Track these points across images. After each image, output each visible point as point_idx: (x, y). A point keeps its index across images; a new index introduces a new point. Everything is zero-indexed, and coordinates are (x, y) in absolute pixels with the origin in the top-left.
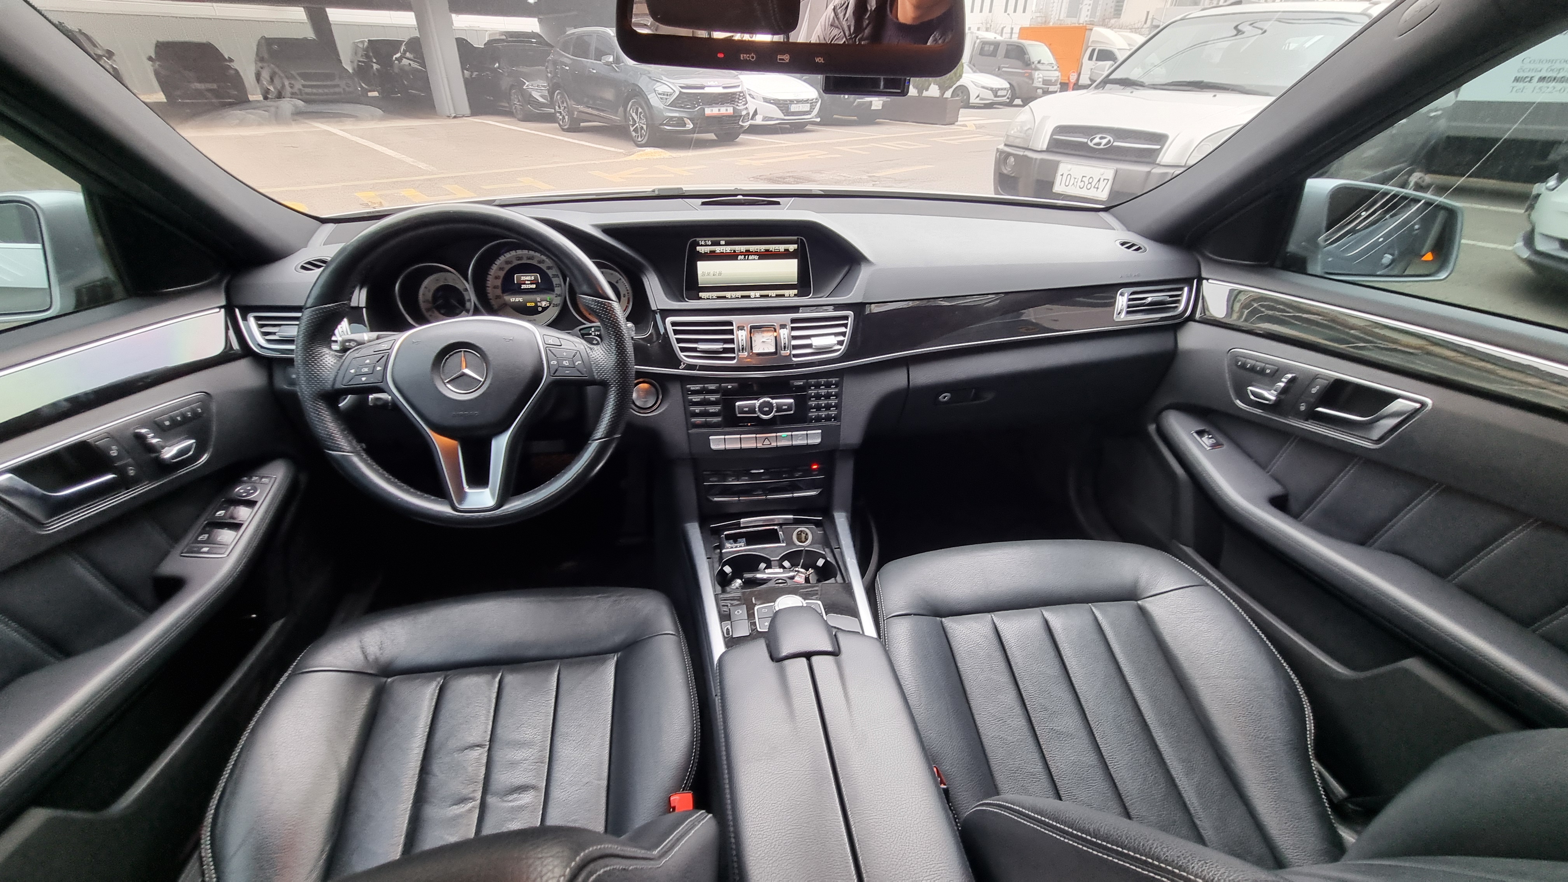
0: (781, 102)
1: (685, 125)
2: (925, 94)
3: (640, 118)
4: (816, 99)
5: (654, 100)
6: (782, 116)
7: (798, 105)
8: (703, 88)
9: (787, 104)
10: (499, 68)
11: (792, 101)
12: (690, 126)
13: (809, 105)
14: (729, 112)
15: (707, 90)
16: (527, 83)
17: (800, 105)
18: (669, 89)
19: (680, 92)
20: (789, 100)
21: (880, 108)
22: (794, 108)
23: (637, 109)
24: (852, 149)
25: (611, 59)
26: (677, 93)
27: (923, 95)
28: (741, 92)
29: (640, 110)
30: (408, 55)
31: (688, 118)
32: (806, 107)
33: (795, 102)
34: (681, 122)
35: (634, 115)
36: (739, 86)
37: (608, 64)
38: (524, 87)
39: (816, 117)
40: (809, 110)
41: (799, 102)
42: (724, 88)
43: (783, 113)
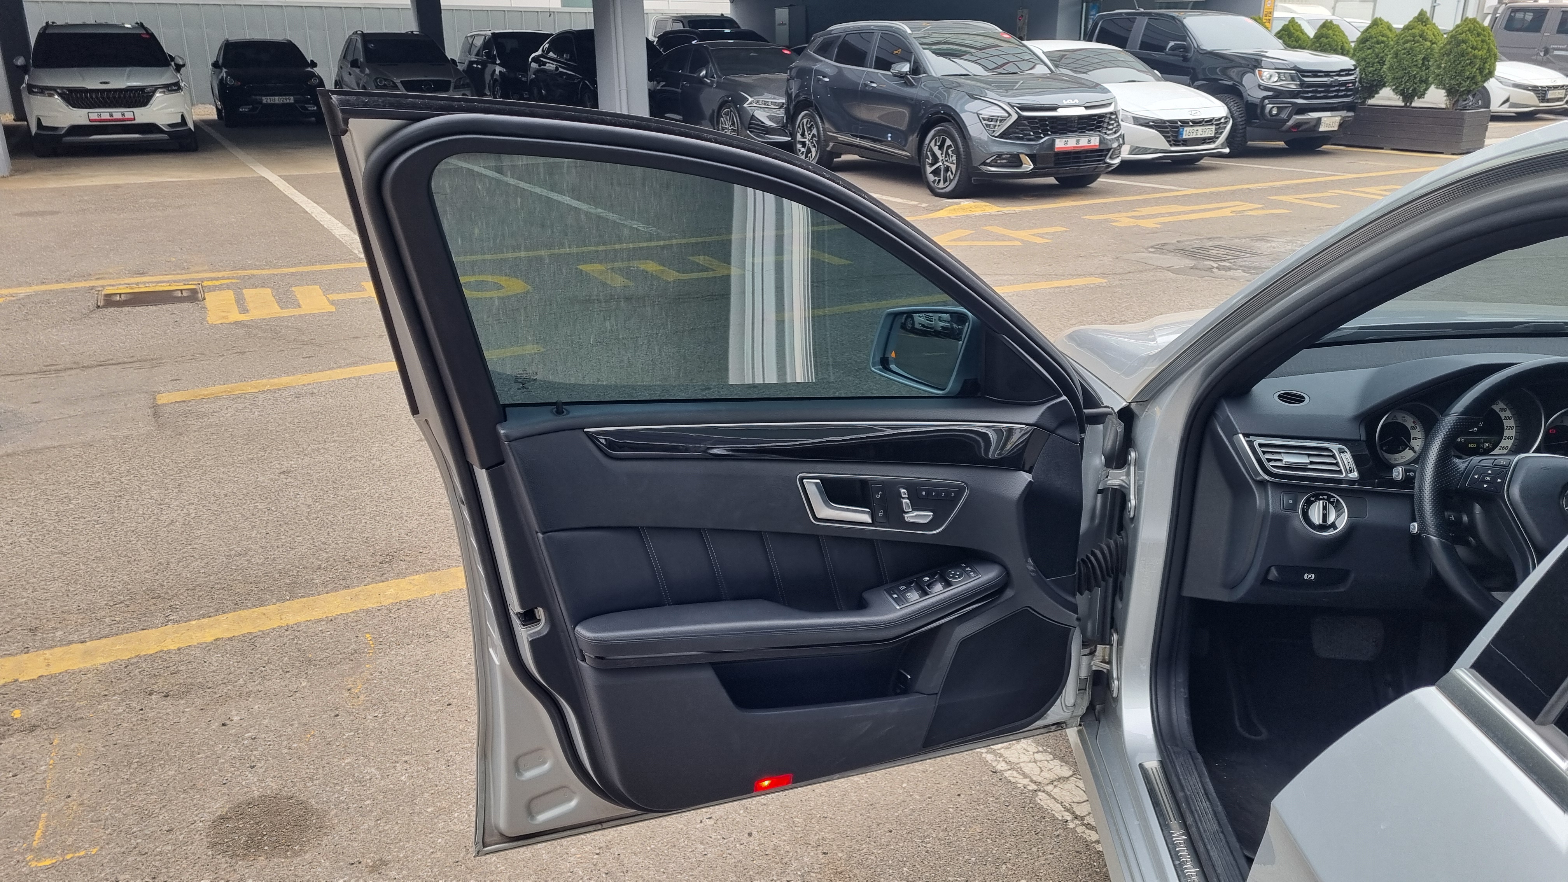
0: (1168, 124)
1: (1020, 164)
2: (1417, 103)
3: (947, 153)
4: (1226, 118)
5: (975, 129)
6: (1166, 146)
7: (1195, 128)
8: (1054, 109)
9: (1177, 127)
10: (706, 76)
11: (1185, 123)
12: (1028, 166)
13: (1214, 127)
14: (1092, 143)
15: (1061, 112)
16: (750, 99)
17: (1200, 128)
18: (1003, 112)
19: (1020, 116)
20: (1180, 121)
21: (1336, 128)
22: (1188, 133)
23: (944, 141)
24: (1304, 199)
25: (906, 67)
26: (1015, 117)
27: (1413, 105)
28: (1112, 113)
29: (948, 142)
30: (551, 54)
31: (1027, 155)
32: (1208, 131)
33: (1191, 124)
34: (1015, 160)
35: (936, 149)
36: (1110, 104)
37: (901, 76)
38: (745, 105)
39: (1223, 146)
40: (1213, 135)
41: (1196, 123)
42: (1087, 108)
43: (1169, 141)
